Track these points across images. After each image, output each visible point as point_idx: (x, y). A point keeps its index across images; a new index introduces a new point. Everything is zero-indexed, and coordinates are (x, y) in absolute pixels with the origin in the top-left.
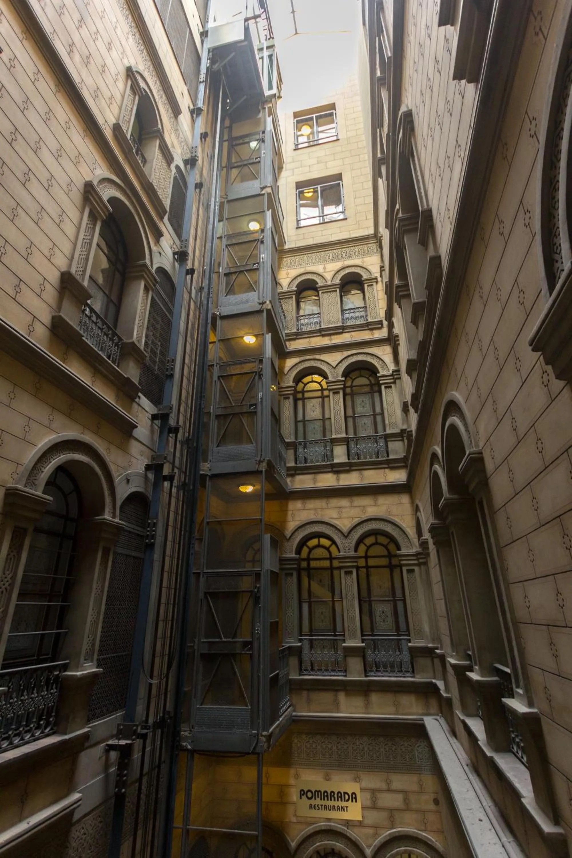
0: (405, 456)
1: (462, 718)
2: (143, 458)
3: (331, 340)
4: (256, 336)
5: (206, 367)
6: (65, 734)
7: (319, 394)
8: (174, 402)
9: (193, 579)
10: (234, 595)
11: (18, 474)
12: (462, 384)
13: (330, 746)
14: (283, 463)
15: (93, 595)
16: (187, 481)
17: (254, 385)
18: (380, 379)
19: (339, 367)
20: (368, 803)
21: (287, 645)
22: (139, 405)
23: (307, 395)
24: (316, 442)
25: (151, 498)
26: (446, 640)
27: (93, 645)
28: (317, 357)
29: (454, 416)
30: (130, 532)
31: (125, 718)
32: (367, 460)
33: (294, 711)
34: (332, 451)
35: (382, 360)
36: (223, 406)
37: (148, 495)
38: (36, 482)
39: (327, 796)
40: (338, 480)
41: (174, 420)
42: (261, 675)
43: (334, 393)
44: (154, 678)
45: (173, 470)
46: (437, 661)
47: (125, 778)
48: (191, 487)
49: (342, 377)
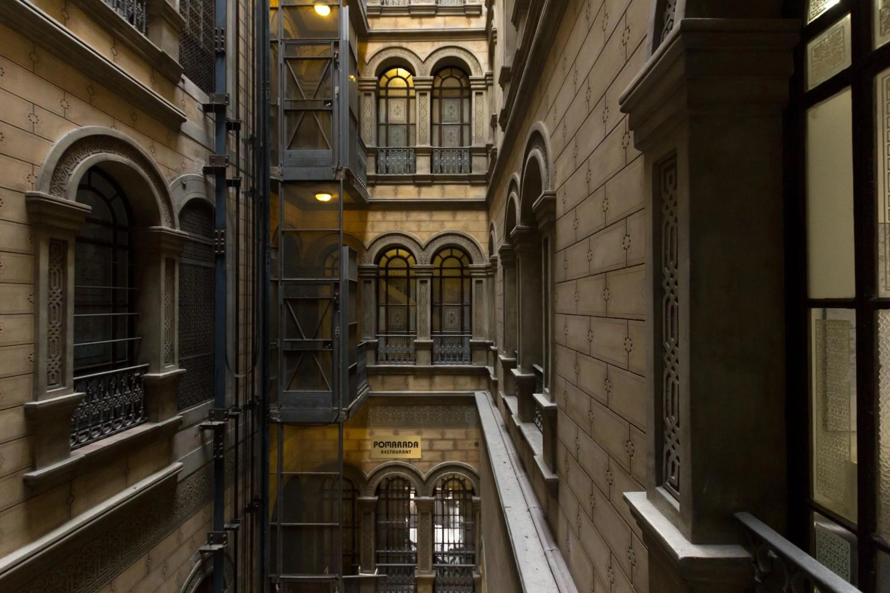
0: (487, 173)
1: (503, 397)
2: (198, 159)
3: (421, 24)
4: (331, 7)
5: (268, 44)
6: (158, 422)
7: (404, 93)
8: (230, 90)
9: (271, 288)
10: (314, 302)
11: (36, 177)
12: (551, 115)
13: (399, 413)
14: (363, 171)
15: (163, 306)
16: (255, 187)
17: (329, 74)
18: (471, 83)
19: (428, 61)
20: (427, 448)
21: (365, 342)
22: (184, 91)
23: (391, 93)
24: (399, 150)
25: (215, 205)
26: (500, 340)
27: (172, 350)
28: (404, 45)
29: (537, 148)
30: (195, 242)
31: (216, 404)
32: (450, 174)
33: (370, 390)
34: (415, 162)
35: (476, 59)
36: (293, 99)
37: (212, 202)
38: (65, 188)
39: (395, 445)
40: (419, 193)
41: (233, 112)
42: (340, 367)
43: (421, 95)
44: (240, 373)
45: (238, 174)
46: (491, 353)
47: (221, 448)
48: (261, 193)
49: (431, 75)
